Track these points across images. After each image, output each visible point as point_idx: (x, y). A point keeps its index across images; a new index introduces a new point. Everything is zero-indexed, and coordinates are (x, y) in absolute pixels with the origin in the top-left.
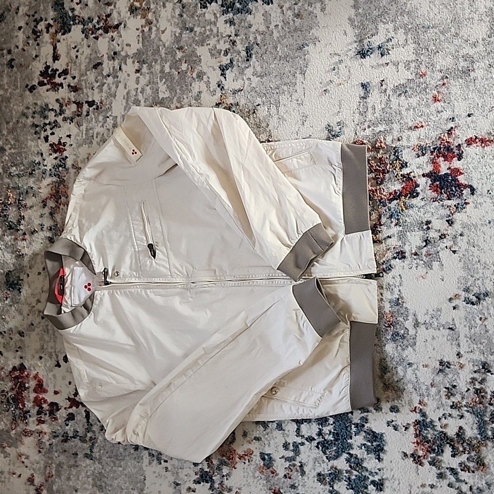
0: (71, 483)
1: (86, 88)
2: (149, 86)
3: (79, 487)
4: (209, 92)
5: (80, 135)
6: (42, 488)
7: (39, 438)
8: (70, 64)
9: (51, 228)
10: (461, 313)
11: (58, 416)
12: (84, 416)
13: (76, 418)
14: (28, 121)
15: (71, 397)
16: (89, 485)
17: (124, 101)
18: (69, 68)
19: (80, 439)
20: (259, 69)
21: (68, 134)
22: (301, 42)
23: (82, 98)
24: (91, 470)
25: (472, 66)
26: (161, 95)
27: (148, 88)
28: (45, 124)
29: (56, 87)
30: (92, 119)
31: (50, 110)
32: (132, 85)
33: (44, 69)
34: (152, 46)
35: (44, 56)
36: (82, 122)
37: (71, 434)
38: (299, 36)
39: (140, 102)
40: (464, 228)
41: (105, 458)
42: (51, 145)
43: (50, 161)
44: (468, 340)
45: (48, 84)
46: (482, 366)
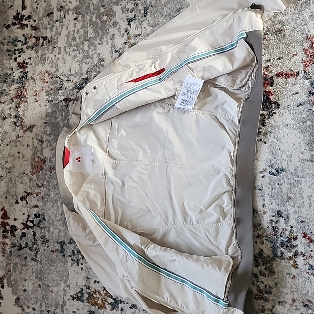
0: (22, 276)
1: (42, 28)
2: (82, 29)
3: (27, 279)
4: (120, 35)
5: (37, 58)
6: (4, 278)
7: (4, 247)
8: (33, 12)
9: (16, 116)
10: (267, 179)
11: (16, 234)
12: (32, 235)
13: (27, 236)
14: (5, 47)
15: (24, 223)
16: (33, 277)
17: (66, 38)
18: (32, 15)
19: (29, 249)
20: (151, 22)
21: (30, 57)
22: (179, 6)
23: (39, 34)
24: (35, 268)
25: (283, 28)
26: (89, 35)
27: (81, 30)
28: (15, 50)
29: (23, 26)
30: (45, 48)
31: (18, 41)
32: (71, 28)
33: (16, 15)
34: (85, 4)
35: (16, 6)
36: (39, 50)
37: (23, 245)
38: (177, 3)
39: (76, 39)
40: (272, 128)
41: (44, 261)
42: (18, 63)
43: (17, 74)
44: (270, 196)
45: (18, 24)
46: (278, 213)
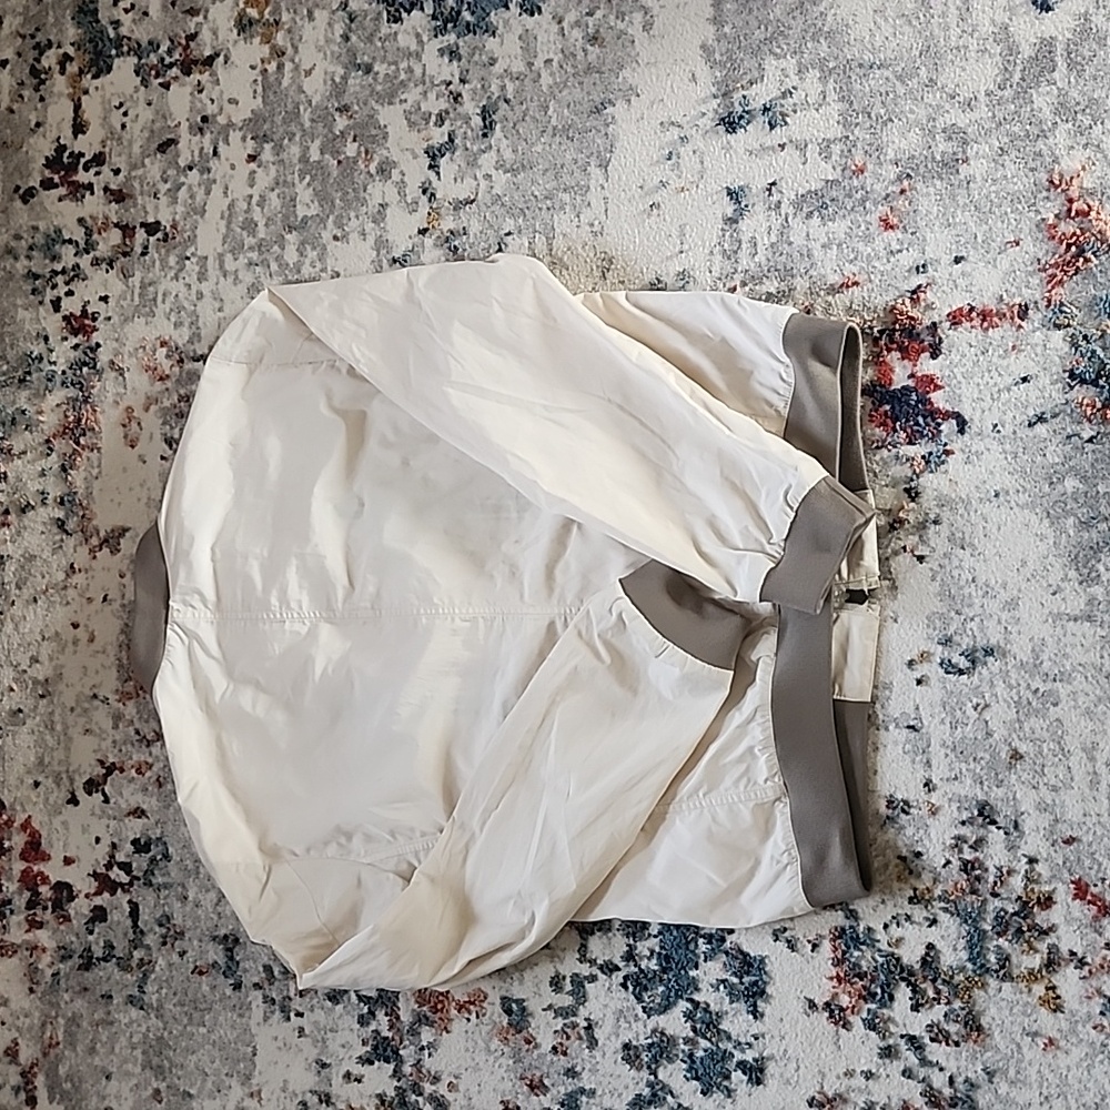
0: (97, 1061)
1: (142, 194)
2: (277, 191)
3: (115, 1070)
4: (403, 204)
5: (129, 297)
6: (36, 1069)
7: (32, 960)
8: (109, 142)
9: (62, 499)
10: (933, 692)
11: (72, 912)
12: (127, 914)
13: (109, 917)
14: (18, 265)
15: (98, 871)
16: (135, 1065)
17: (224, 222)
18: (107, 150)
19: (118, 964)
20: (508, 155)
21: (103, 295)
22: (599, 96)
23: (133, 216)
24: (140, 1032)
25: (964, 152)
26: (301, 212)
27: (273, 195)
28: (55, 273)
29: (78, 191)
30: (154, 262)
31: (64, 242)
32: (239, 189)
33: (53, 152)
34: (283, 104)
35: (55, 125)
36: (133, 269)
37: (98, 952)
38: (594, 84)
39: (256, 225)
40: (943, 505)
41: (171, 1007)
42: (65, 318)
43: (63, 353)
44: (949, 752)
45: (63, 185)
46: (979, 810)
